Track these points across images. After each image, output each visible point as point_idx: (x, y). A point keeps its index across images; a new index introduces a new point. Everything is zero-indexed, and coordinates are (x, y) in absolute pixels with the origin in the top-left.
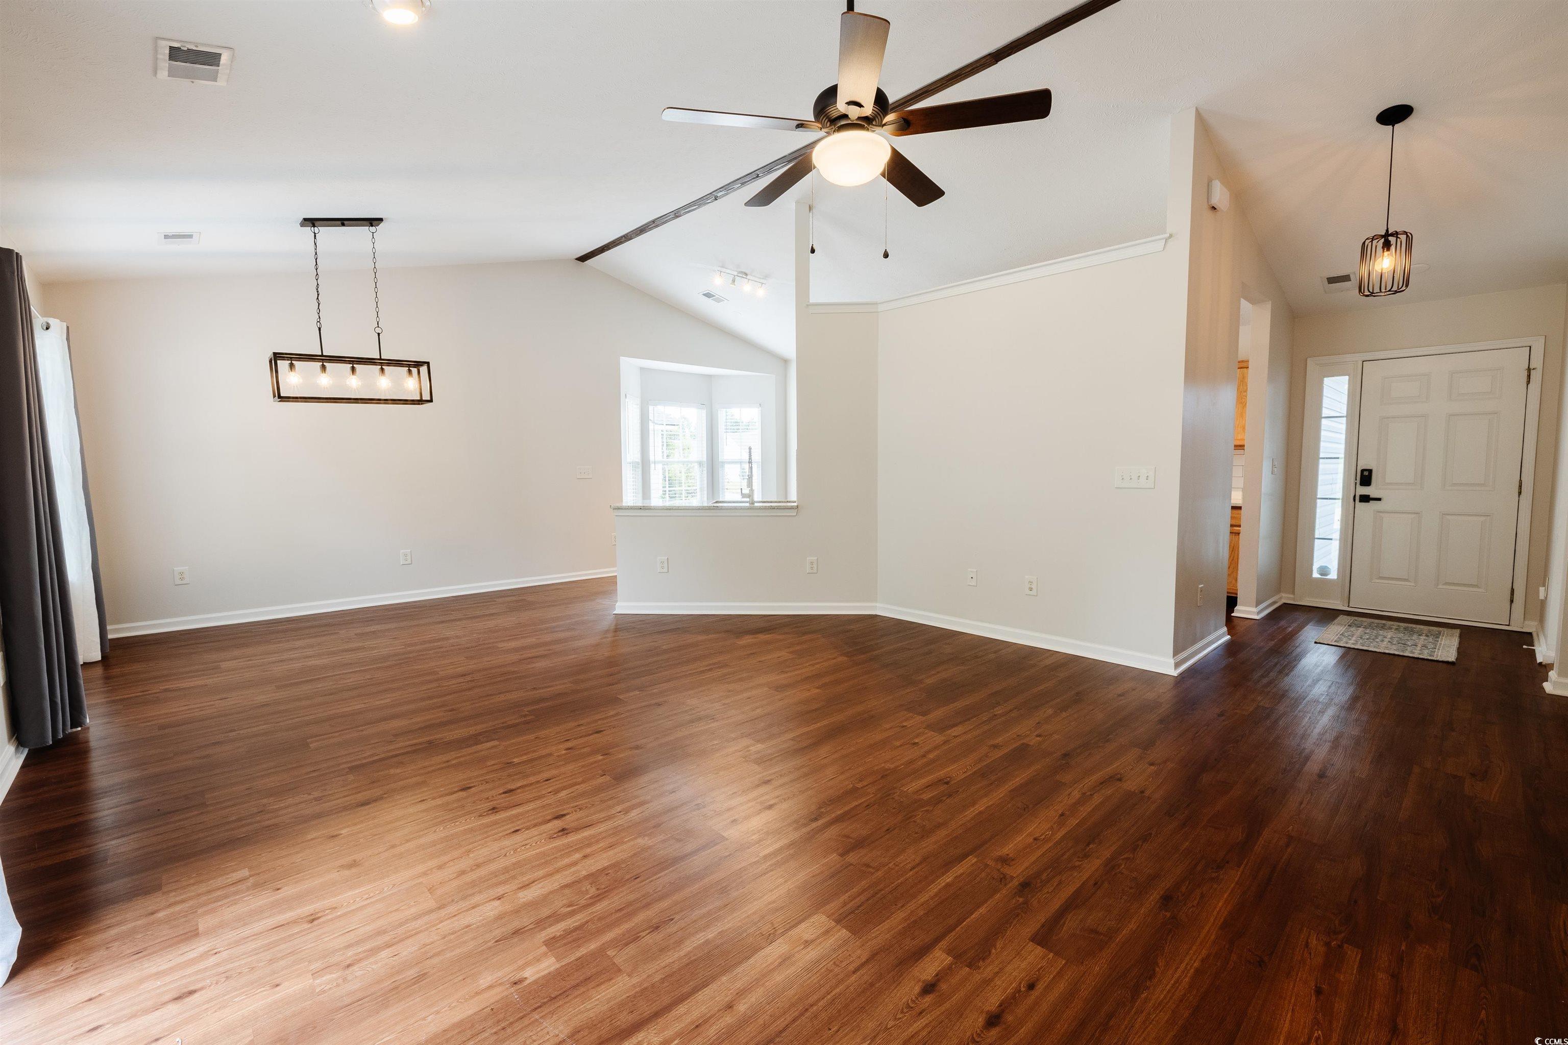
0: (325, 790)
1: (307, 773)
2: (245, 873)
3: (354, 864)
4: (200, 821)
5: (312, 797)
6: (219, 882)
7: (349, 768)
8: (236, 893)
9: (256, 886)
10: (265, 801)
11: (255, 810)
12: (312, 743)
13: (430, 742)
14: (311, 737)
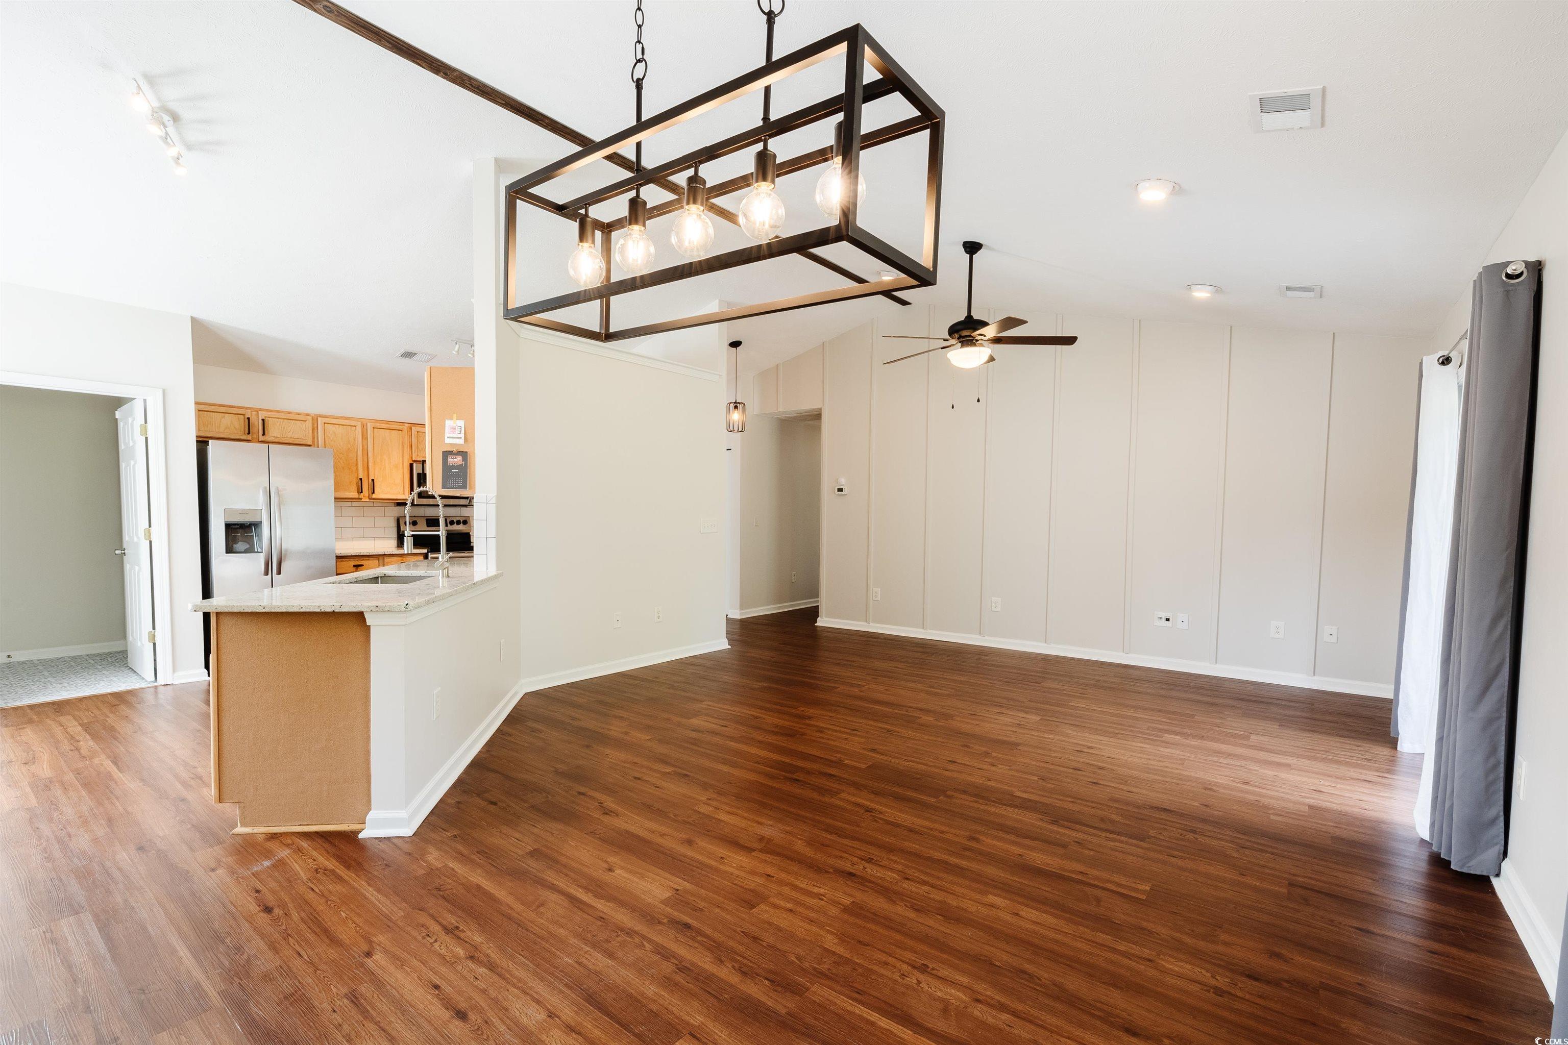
0: (1181, 835)
1: (1182, 858)
2: (1272, 817)
3: (1206, 789)
4: (1298, 868)
5: (1196, 836)
6: (1291, 821)
7: (1144, 841)
8: (1281, 811)
9: (1269, 808)
10: (1235, 855)
11: (1247, 852)
12: (1144, 892)
13: (1055, 822)
14: (1136, 900)
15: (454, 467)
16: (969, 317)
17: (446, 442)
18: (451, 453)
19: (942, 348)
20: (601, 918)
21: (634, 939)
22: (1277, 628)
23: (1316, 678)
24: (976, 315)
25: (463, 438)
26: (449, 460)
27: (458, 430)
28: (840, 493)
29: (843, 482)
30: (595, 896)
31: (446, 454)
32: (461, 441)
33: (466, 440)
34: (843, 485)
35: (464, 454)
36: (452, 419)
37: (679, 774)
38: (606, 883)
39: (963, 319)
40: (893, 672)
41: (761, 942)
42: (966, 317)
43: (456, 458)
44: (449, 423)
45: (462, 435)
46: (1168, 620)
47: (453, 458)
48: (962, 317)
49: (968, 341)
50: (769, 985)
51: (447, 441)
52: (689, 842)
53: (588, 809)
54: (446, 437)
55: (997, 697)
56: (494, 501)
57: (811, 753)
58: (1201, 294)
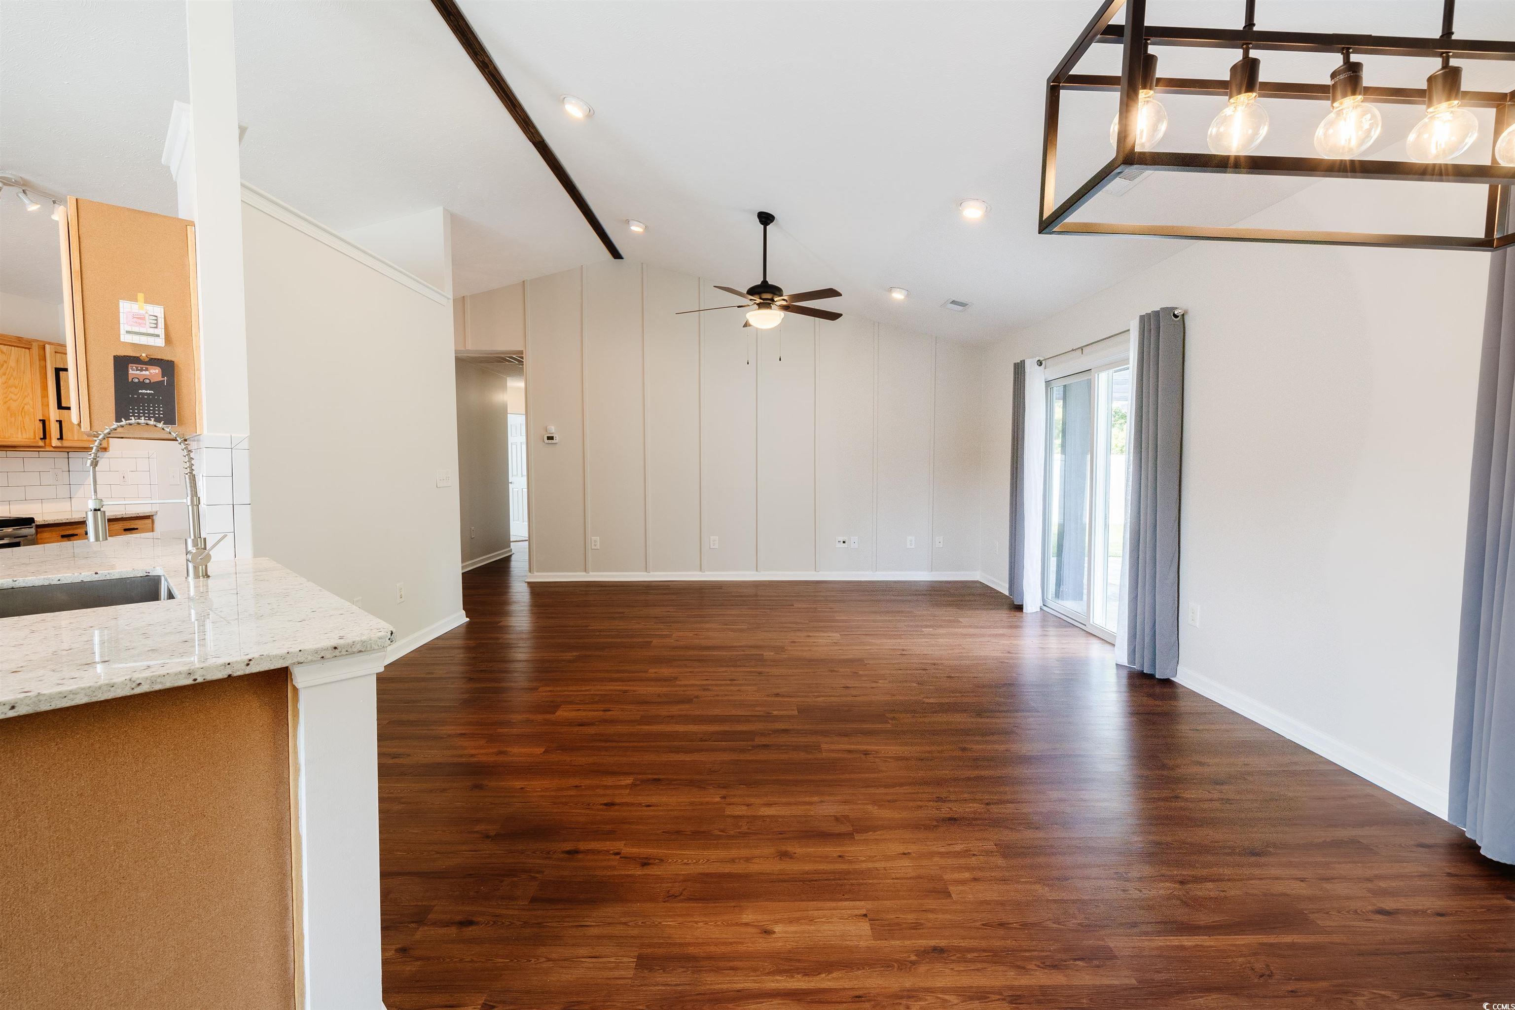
15: (142, 385)
16: (765, 282)
17: (122, 339)
18: (136, 360)
19: (739, 307)
20: (857, 997)
21: (926, 1000)
22: (911, 541)
23: (933, 573)
24: (771, 281)
25: (163, 336)
26: (131, 371)
27: (149, 321)
28: (550, 441)
29: (553, 430)
30: (806, 975)
31: (122, 364)
32: (160, 342)
33: (168, 340)
34: (552, 433)
35: (168, 367)
36: (134, 299)
37: (644, 781)
38: (790, 952)
39: (760, 283)
40: (674, 617)
41: (1009, 926)
42: (762, 282)
43: (147, 370)
44: (125, 307)
45: (161, 331)
46: (844, 542)
47: (141, 370)
48: (759, 281)
49: (766, 304)
50: (1085, 964)
51: (125, 338)
52: (784, 855)
53: (613, 868)
54: (122, 331)
55: (786, 623)
56: (245, 444)
57: (732, 714)
58: (898, 296)
